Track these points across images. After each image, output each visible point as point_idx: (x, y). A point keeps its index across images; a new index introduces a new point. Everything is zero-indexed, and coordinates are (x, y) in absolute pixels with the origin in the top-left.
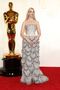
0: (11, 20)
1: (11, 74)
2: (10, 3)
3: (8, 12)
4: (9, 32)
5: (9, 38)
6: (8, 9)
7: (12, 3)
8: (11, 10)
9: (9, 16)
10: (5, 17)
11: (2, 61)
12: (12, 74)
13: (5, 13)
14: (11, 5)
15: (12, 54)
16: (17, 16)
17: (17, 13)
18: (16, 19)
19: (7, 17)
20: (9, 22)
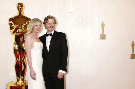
0: (20, 30)
2: (19, 4)
3: (15, 17)
4: (16, 48)
5: (17, 58)
7: (22, 4)
8: (20, 14)
9: (17, 24)
10: (11, 24)
13: (11, 19)
14: (20, 6)
15: (20, 83)
18: (27, 29)
20: (17, 33)
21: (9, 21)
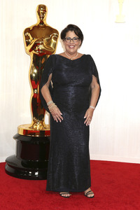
0: (41, 47)
1: (33, 174)
2: (40, 7)
3: (34, 27)
4: (34, 75)
5: (34, 90)
6: (35, 21)
7: (44, 7)
8: (42, 22)
9: (36, 38)
10: (27, 38)
11: (14, 142)
12: (37, 174)
13: (27, 30)
14: (42, 10)
15: (38, 127)
16: (56, 39)
17: (56, 31)
18: (52, 46)
19: (31, 38)
20: (36, 51)
21: (25, 32)
